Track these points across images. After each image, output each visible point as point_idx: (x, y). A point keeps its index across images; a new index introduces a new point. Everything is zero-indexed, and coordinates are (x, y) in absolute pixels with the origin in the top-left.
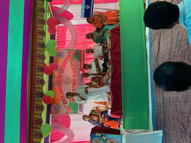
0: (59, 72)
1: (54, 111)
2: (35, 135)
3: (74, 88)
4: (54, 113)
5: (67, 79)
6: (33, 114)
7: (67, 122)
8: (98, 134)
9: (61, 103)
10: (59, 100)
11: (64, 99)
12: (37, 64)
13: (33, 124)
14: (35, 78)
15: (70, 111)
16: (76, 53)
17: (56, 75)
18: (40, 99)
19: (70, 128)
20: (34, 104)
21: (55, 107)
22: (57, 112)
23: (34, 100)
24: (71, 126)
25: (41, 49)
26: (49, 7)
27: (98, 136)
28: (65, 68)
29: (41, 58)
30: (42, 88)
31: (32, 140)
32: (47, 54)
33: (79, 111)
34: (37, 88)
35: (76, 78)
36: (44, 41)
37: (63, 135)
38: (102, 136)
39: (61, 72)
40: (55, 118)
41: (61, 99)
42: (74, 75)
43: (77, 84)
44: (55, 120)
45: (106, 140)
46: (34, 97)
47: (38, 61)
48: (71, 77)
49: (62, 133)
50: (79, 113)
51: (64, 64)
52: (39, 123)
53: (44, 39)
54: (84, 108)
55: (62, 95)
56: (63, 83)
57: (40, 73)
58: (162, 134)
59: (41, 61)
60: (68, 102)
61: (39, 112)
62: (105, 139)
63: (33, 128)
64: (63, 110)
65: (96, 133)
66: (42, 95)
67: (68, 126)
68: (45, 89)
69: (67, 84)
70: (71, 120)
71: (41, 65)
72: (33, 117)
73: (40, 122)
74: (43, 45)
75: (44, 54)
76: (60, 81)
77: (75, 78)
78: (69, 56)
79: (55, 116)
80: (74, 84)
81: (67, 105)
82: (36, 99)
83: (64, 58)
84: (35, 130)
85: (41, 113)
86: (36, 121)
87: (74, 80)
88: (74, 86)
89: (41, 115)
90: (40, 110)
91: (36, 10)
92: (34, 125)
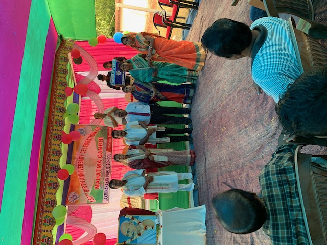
0: (81, 152)
1: (71, 200)
2: (45, 221)
3: (98, 172)
4: (72, 204)
5: (90, 160)
6: (44, 193)
7: (87, 214)
8: (129, 216)
9: (81, 190)
10: (79, 187)
11: (85, 186)
12: (54, 132)
13: (42, 207)
14: (50, 148)
15: (92, 200)
16: (102, 130)
17: (77, 156)
18: (55, 174)
19: (92, 222)
20: (46, 180)
21: (73, 196)
22: (76, 202)
23: (46, 176)
24: (93, 219)
25: (61, 114)
26: (72, 74)
27: (128, 219)
28: (88, 148)
29: (60, 125)
30: (58, 161)
31: (40, 228)
32: (67, 121)
33: (104, 200)
34: (52, 160)
35: (102, 159)
36: (65, 105)
37: (83, 232)
38: (133, 219)
39: (83, 152)
40: (72, 211)
41: (82, 185)
42: (99, 156)
43: (102, 167)
44: (73, 213)
45: (139, 224)
46: (47, 172)
47: (55, 127)
48: (96, 158)
49: (81, 230)
50: (103, 202)
51: (88, 143)
52: (51, 205)
53: (65, 104)
54: (110, 196)
55: (84, 180)
56: (85, 167)
57: (58, 142)
58: (205, 210)
59: (59, 128)
60: (91, 190)
61: (53, 191)
62: (137, 222)
63: (43, 211)
64: (83, 200)
65: (125, 215)
66: (57, 169)
67: (89, 219)
68: (62, 162)
69: (90, 167)
70: (93, 213)
71: (59, 133)
72: (44, 198)
73: (53, 203)
74: (63, 110)
75: (64, 120)
76: (81, 164)
77: (99, 159)
78: (94, 133)
79: (73, 208)
80: (99, 166)
81: (89, 193)
82: (50, 174)
83: (87, 136)
84: (45, 214)
85: (56, 192)
86: (47, 203)
87: (99, 162)
88: (98, 169)
89: (54, 194)
90: (54, 188)
91: (57, 70)
92: (45, 207)
